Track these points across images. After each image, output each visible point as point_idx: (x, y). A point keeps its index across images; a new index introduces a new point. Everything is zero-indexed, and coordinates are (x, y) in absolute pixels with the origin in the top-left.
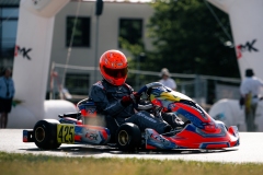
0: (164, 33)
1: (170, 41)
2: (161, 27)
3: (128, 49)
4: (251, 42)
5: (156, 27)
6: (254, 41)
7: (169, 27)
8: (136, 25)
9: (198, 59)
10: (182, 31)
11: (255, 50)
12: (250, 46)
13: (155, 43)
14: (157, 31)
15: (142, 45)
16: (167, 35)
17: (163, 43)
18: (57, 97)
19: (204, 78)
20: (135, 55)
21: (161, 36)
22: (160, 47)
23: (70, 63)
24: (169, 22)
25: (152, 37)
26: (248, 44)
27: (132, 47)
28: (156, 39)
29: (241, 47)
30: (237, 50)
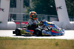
0: (35, 4)
1: (37, 6)
2: (34, 2)
3: (26, 8)
4: (60, 7)
5: (33, 2)
6: (61, 7)
7: (37, 2)
8: (28, 2)
9: (44, 10)
10: (40, 3)
11: (61, 9)
12: (60, 8)
13: (33, 6)
14: (33, 3)
15: (30, 7)
16: (36, 4)
17: (35, 6)
18: (11, 21)
19: (47, 15)
20: (28, 9)
21: (35, 5)
22: (34, 7)
23: (14, 12)
24: (37, 1)
25: (32, 5)
26: (59, 7)
27: (27, 8)
28: (33, 5)
29: (58, 8)
30: (57, 9)
